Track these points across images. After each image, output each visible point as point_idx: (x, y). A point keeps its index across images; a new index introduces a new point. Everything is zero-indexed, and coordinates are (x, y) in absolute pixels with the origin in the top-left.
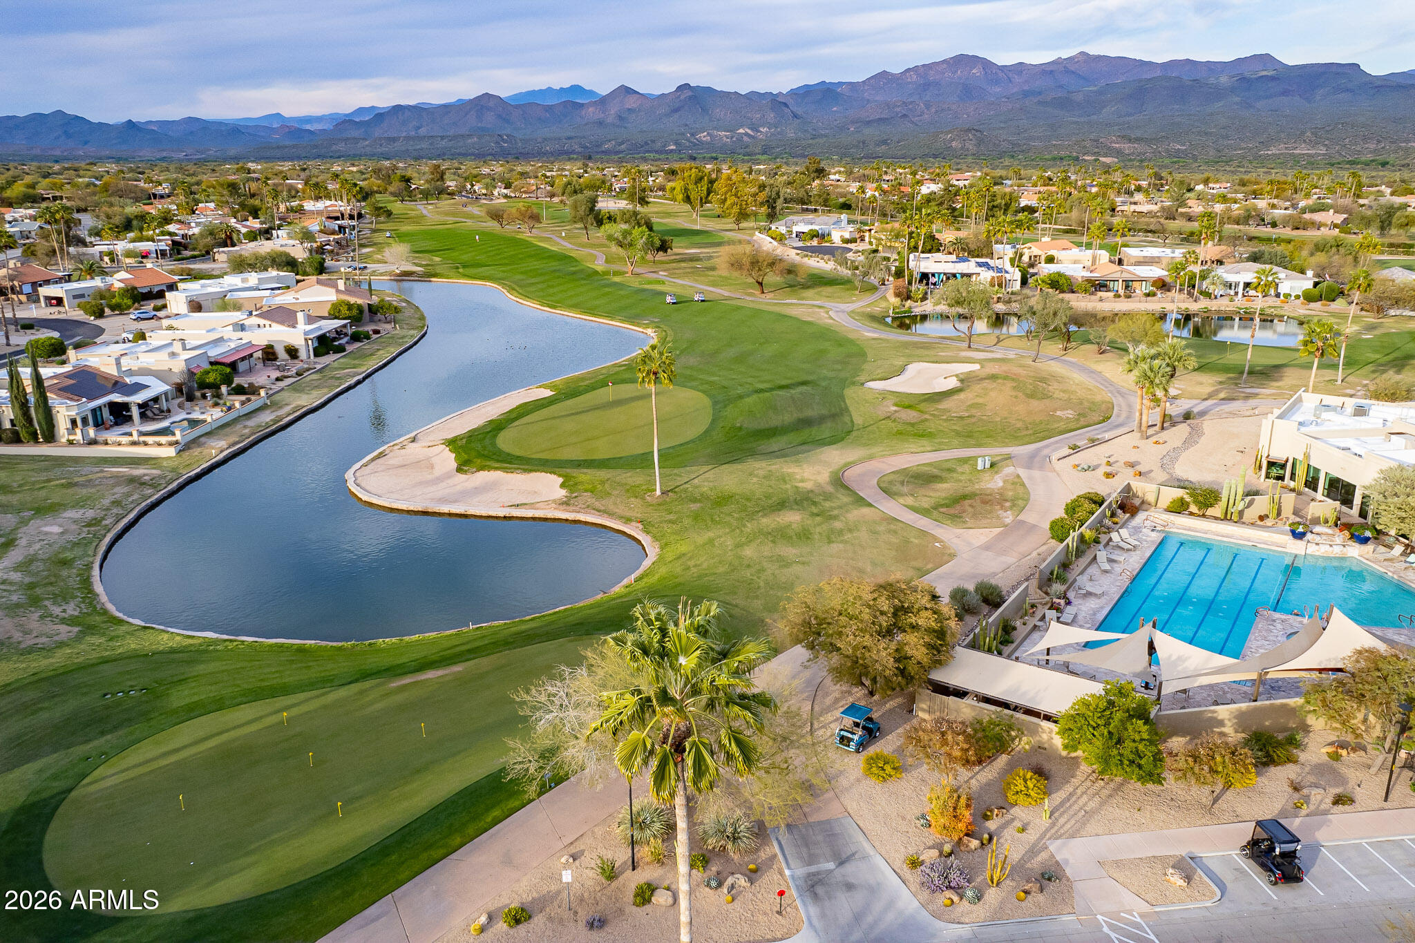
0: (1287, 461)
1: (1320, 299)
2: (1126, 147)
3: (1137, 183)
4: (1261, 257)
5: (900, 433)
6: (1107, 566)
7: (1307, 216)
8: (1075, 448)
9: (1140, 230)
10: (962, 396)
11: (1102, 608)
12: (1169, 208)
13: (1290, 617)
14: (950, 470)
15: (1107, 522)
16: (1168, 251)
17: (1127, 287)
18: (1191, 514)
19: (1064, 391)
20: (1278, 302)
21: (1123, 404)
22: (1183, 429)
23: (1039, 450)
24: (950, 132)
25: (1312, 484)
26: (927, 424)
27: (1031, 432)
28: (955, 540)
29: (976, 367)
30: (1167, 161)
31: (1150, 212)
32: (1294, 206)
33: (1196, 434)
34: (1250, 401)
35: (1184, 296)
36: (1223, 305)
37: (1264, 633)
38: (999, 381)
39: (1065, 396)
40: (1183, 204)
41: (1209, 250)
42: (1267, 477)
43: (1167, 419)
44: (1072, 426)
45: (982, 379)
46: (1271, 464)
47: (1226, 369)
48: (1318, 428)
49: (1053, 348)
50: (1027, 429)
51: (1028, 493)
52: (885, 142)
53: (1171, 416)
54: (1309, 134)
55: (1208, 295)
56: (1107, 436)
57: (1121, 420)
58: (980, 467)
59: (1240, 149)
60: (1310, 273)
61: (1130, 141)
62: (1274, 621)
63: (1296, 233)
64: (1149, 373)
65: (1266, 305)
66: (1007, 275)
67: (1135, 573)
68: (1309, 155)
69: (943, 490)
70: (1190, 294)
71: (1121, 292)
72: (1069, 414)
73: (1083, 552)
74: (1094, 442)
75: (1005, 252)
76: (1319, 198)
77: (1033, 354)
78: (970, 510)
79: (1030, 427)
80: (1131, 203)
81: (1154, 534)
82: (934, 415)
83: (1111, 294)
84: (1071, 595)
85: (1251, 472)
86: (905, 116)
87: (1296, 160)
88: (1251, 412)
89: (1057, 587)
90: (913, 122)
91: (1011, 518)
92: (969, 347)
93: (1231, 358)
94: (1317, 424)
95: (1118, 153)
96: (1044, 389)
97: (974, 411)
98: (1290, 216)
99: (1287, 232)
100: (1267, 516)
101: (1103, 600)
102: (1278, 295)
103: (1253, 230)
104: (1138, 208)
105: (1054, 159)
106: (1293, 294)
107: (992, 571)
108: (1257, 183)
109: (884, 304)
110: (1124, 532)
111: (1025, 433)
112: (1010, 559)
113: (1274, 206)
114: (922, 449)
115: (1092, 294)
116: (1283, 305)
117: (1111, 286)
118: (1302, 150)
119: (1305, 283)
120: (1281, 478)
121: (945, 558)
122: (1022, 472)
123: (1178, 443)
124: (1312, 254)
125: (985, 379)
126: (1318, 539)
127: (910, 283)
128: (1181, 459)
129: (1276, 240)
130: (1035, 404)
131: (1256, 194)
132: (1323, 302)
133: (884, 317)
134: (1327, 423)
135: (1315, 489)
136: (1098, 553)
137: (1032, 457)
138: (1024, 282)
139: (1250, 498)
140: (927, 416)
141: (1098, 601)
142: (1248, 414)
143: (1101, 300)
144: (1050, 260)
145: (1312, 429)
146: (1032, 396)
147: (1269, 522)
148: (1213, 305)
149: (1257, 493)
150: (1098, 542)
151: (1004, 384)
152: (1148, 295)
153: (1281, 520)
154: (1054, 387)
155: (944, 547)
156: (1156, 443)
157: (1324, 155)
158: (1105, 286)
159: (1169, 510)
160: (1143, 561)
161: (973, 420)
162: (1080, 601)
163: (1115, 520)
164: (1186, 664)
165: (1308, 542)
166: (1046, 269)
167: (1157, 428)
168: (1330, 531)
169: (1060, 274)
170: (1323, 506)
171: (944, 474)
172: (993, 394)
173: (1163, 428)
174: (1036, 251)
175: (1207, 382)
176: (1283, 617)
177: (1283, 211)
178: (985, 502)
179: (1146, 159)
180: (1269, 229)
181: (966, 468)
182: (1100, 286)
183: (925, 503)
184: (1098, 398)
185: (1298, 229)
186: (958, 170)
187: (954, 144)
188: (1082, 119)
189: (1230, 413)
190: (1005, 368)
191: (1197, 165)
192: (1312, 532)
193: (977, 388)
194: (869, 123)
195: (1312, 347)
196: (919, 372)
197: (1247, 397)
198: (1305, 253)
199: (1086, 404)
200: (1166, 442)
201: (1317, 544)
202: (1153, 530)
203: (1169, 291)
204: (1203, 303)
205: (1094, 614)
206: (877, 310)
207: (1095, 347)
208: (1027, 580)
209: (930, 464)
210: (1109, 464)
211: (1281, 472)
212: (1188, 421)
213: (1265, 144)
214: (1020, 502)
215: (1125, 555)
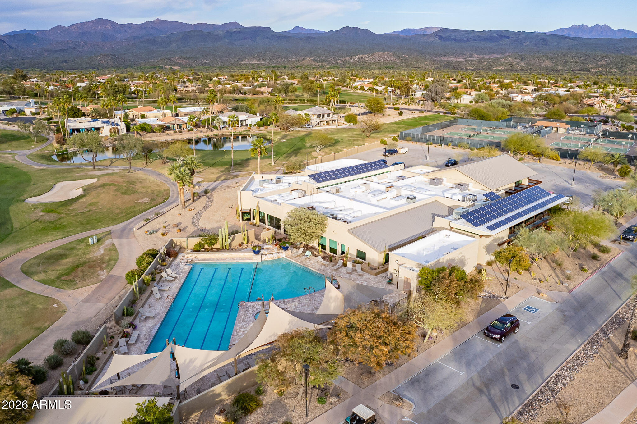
0: (250, 210)
1: (264, 126)
2: (183, 62)
3: (188, 78)
4: (238, 109)
5: (44, 229)
6: (159, 296)
7: (257, 89)
8: (147, 221)
9: (188, 99)
10: (84, 199)
11: (155, 325)
12: (201, 88)
13: (256, 302)
14: (72, 249)
15: (159, 267)
16: (198, 108)
17: (180, 127)
18: (206, 250)
19: (144, 187)
20: (247, 128)
21: (175, 190)
22: (204, 199)
23: (128, 225)
24: (99, 56)
25: (262, 220)
26: (62, 220)
27: (124, 214)
28: (69, 300)
29: (95, 180)
30: (202, 68)
31: (193, 91)
32: (253, 85)
33: (210, 200)
34: (236, 179)
35: (206, 129)
36: (223, 132)
37: (243, 317)
38: (107, 187)
39: (144, 190)
40: (207, 86)
41: (216, 107)
42: (243, 219)
43: (196, 195)
44: (148, 206)
45: (97, 188)
46: (243, 214)
47: (224, 164)
48: (261, 192)
49: (140, 163)
50: (122, 213)
51: (118, 255)
52: (65, 61)
53: (198, 193)
54: (256, 55)
55: (216, 128)
56: (165, 210)
57: (173, 199)
58: (91, 243)
59: (231, 62)
60: (258, 114)
61: (184, 59)
62: (248, 308)
63: (254, 96)
64: (180, 175)
65: (242, 130)
66: (119, 127)
67: (175, 295)
68: (258, 64)
69: (67, 263)
70: (209, 128)
71: (177, 130)
72: (146, 200)
73: (145, 290)
74: (158, 215)
75: (120, 114)
76: (262, 82)
77: (128, 168)
78: (81, 274)
79: (124, 211)
80: (185, 87)
81: (186, 267)
82: (67, 214)
83: (172, 132)
84: (136, 322)
85: (236, 218)
86: (74, 48)
87: (253, 66)
88: (236, 185)
89: (126, 320)
90: (79, 51)
91: (105, 274)
92: (94, 168)
93: (226, 158)
94: (261, 190)
95: (180, 65)
96: (133, 187)
97: (91, 208)
98: (251, 89)
99: (250, 96)
100: (243, 243)
101: (156, 319)
102: (247, 125)
103: (237, 96)
104: (188, 89)
105: (151, 68)
106: (253, 124)
107: (88, 317)
108: (238, 76)
109: (51, 148)
110: (169, 271)
111: (121, 215)
112: (101, 305)
113: (244, 86)
114: (56, 238)
115: (163, 132)
116: (249, 130)
117: (172, 127)
118: (255, 62)
119: (256, 119)
120: (249, 219)
121: (59, 315)
122: (116, 242)
123: (201, 208)
124: (259, 106)
125: (99, 187)
126: (266, 252)
127: (65, 135)
128: (202, 217)
129: (246, 100)
130: (127, 198)
131: (237, 81)
132: (265, 127)
133: (51, 156)
134: (266, 188)
135: (264, 223)
136: (153, 289)
137: (123, 230)
138: (128, 129)
139: (233, 236)
140: (62, 215)
141: (153, 321)
142: (235, 186)
143: (168, 135)
144: (143, 117)
145: (259, 193)
146: (125, 193)
147: (244, 247)
148: (220, 132)
149: (237, 232)
150: (154, 281)
151: (110, 189)
152: (190, 130)
153: (250, 244)
154: (138, 186)
155: (59, 307)
156: (190, 210)
157: (263, 64)
158: (170, 128)
159: (194, 251)
160: (180, 286)
161: (91, 213)
162: (142, 324)
163: (164, 263)
164: (195, 363)
165: (262, 254)
166: (140, 121)
167: (191, 201)
168: (271, 247)
169: (145, 124)
170: (268, 232)
171: (69, 252)
172: (102, 196)
173: (194, 201)
174: (136, 113)
175: (215, 172)
176: (252, 304)
177: (248, 88)
178: (91, 267)
179: (192, 67)
180: (244, 96)
181: (83, 245)
182: (166, 128)
183: (52, 275)
184: (162, 188)
185: (255, 95)
186: (103, 74)
187: (102, 62)
188: (162, 49)
189: (226, 187)
190: (112, 178)
191: (214, 69)
192: (263, 249)
193: (93, 193)
194: (55, 52)
195: (256, 152)
196: (62, 188)
197: (234, 177)
198: (256, 105)
199: (156, 193)
200: (194, 209)
201: (266, 255)
202: (186, 265)
203: (199, 127)
204: (214, 133)
205: (151, 331)
206: (46, 152)
207: (161, 161)
208: (105, 322)
209: (60, 247)
210: (165, 227)
211: (249, 216)
212: (207, 195)
213: (241, 60)
214: (112, 262)
215: (170, 284)
